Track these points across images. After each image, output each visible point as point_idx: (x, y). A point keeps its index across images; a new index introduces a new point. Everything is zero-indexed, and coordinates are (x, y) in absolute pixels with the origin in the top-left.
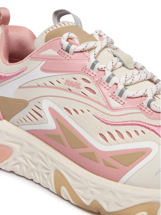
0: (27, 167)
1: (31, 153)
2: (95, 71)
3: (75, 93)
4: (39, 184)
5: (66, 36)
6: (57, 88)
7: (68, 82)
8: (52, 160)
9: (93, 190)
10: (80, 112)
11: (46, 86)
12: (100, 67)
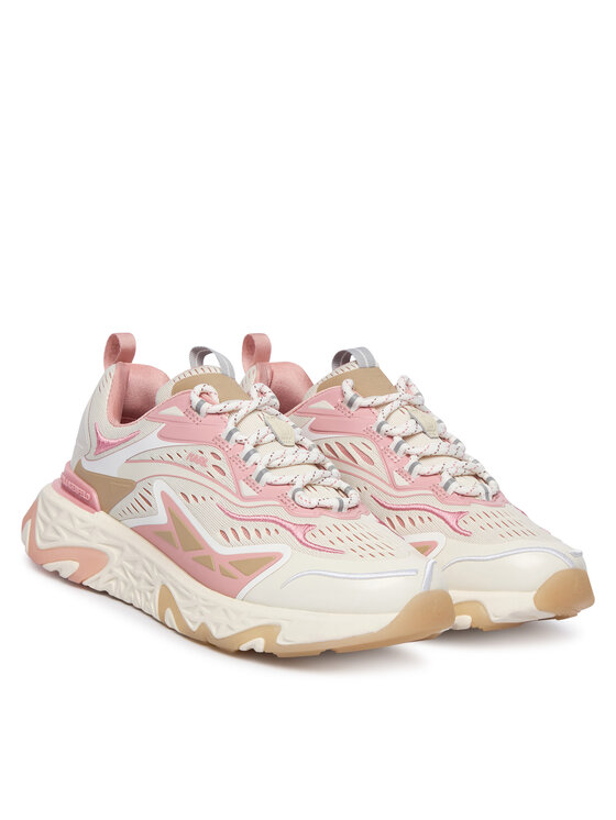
0: (126, 584)
1: (134, 562)
2: (232, 444)
3: (198, 472)
4: (140, 610)
5: (198, 389)
6: (176, 464)
7: (191, 457)
8: (159, 571)
9: (204, 609)
10: (200, 499)
11: (162, 461)
12: (239, 439)
